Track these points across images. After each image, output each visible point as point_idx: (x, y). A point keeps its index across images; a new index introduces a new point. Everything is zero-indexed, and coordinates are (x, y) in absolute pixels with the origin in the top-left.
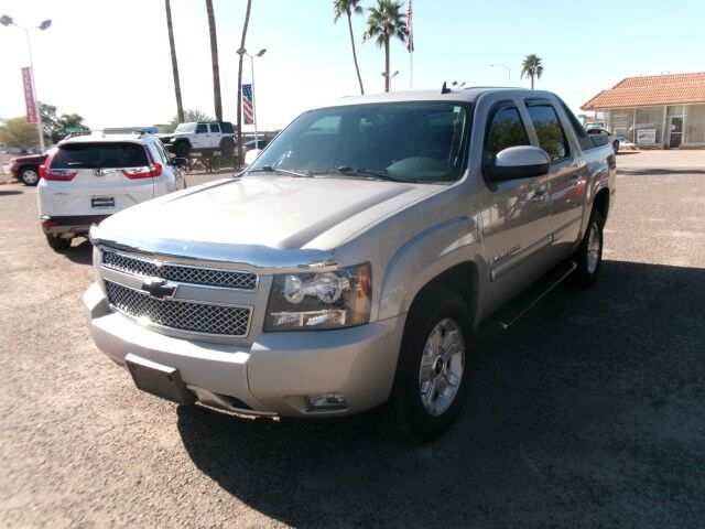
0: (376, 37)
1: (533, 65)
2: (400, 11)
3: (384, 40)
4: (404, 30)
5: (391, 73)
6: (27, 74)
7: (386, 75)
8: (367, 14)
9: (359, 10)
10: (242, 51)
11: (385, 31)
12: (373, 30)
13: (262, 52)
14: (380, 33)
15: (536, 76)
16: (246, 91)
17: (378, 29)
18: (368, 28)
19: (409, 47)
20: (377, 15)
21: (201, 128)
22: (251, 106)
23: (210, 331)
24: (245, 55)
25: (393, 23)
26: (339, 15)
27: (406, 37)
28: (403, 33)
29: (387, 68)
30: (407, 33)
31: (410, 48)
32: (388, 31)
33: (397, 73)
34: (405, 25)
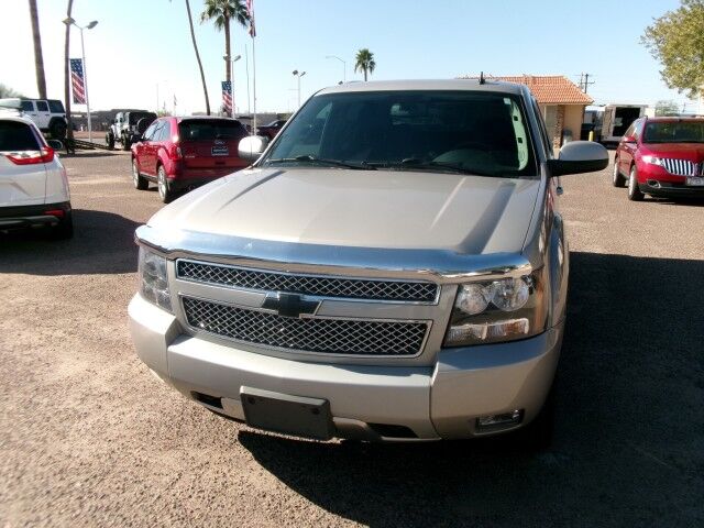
0: (215, 19)
1: (365, 60)
3: (224, 22)
4: (245, 14)
5: (233, 58)
7: (228, 59)
11: (225, 13)
12: (212, 11)
13: (93, 24)
14: (219, 15)
15: (368, 70)
16: (75, 67)
17: (217, 11)
18: (206, 8)
19: (251, 32)
21: (26, 105)
22: (82, 84)
23: (368, 352)
24: (72, 26)
25: (233, 5)
27: (248, 22)
28: (244, 17)
29: (228, 52)
30: (248, 17)
31: (253, 33)
32: (228, 14)
33: (239, 57)
34: (245, 8)
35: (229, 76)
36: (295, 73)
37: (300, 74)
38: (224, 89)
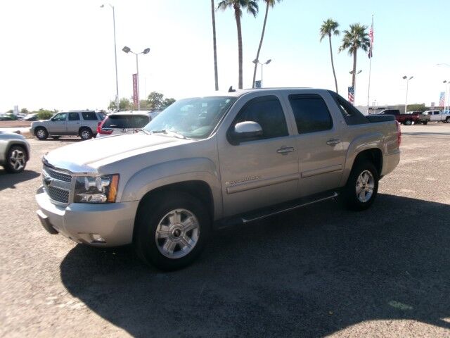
0: (348, 49)
2: (365, 32)
3: (354, 51)
5: (357, 71)
6: (135, 77)
7: (353, 72)
8: (343, 35)
9: (337, 32)
10: (256, 61)
11: (354, 45)
12: (346, 44)
13: (269, 61)
14: (351, 46)
17: (349, 44)
18: (342, 43)
19: (369, 55)
20: (349, 35)
24: (258, 64)
25: (360, 39)
26: (323, 37)
27: (368, 49)
28: (367, 45)
29: (355, 69)
30: (369, 45)
31: (370, 55)
32: (356, 45)
33: (361, 71)
34: (368, 40)
35: (353, 83)
36: (405, 77)
37: (408, 78)
38: (349, 91)
